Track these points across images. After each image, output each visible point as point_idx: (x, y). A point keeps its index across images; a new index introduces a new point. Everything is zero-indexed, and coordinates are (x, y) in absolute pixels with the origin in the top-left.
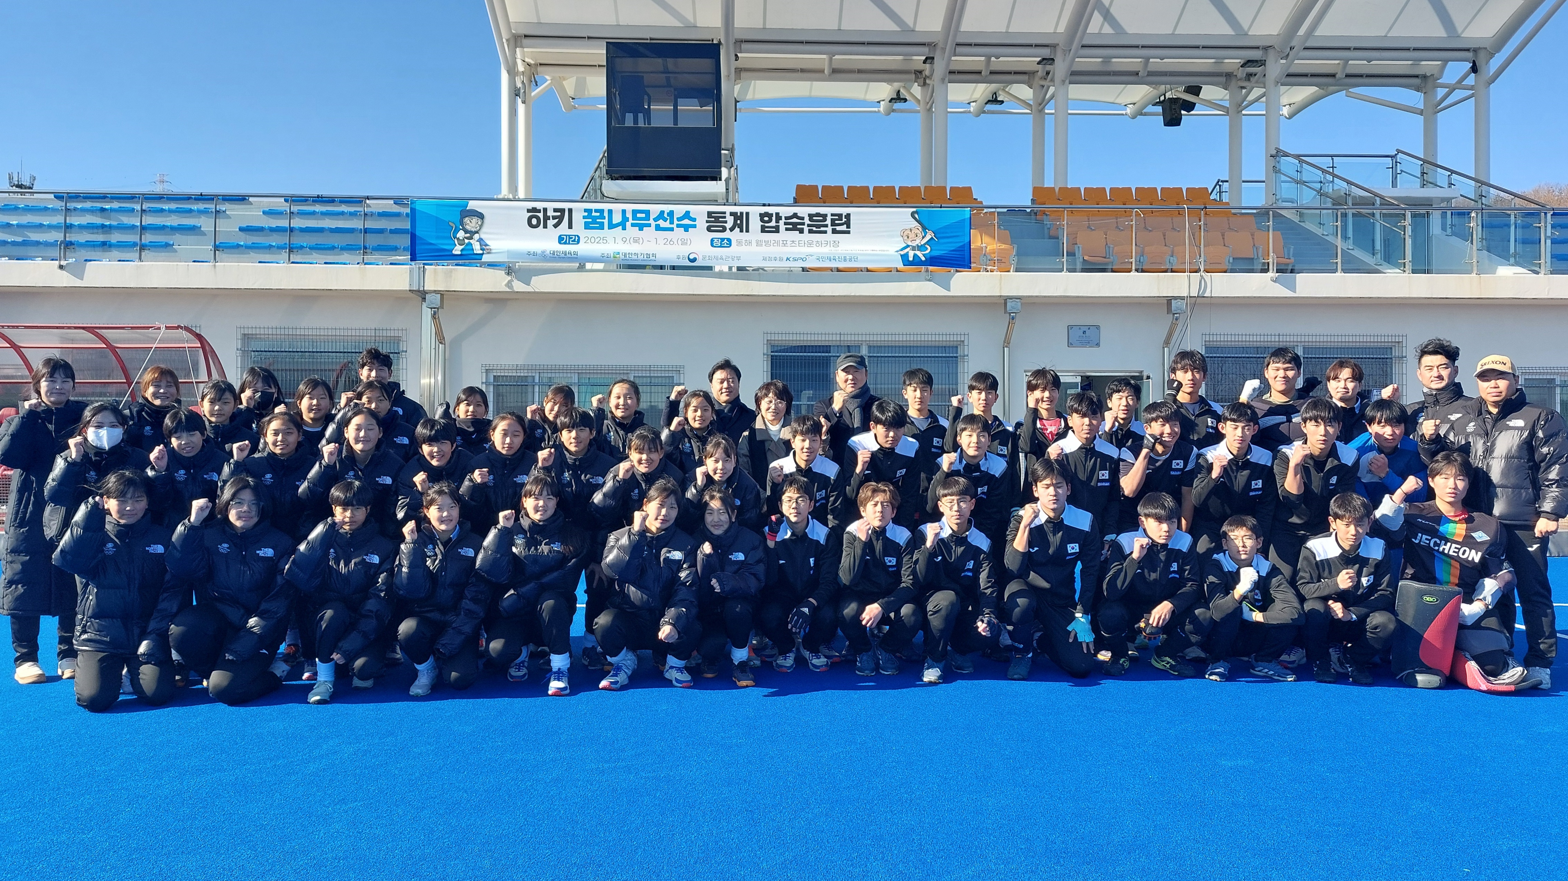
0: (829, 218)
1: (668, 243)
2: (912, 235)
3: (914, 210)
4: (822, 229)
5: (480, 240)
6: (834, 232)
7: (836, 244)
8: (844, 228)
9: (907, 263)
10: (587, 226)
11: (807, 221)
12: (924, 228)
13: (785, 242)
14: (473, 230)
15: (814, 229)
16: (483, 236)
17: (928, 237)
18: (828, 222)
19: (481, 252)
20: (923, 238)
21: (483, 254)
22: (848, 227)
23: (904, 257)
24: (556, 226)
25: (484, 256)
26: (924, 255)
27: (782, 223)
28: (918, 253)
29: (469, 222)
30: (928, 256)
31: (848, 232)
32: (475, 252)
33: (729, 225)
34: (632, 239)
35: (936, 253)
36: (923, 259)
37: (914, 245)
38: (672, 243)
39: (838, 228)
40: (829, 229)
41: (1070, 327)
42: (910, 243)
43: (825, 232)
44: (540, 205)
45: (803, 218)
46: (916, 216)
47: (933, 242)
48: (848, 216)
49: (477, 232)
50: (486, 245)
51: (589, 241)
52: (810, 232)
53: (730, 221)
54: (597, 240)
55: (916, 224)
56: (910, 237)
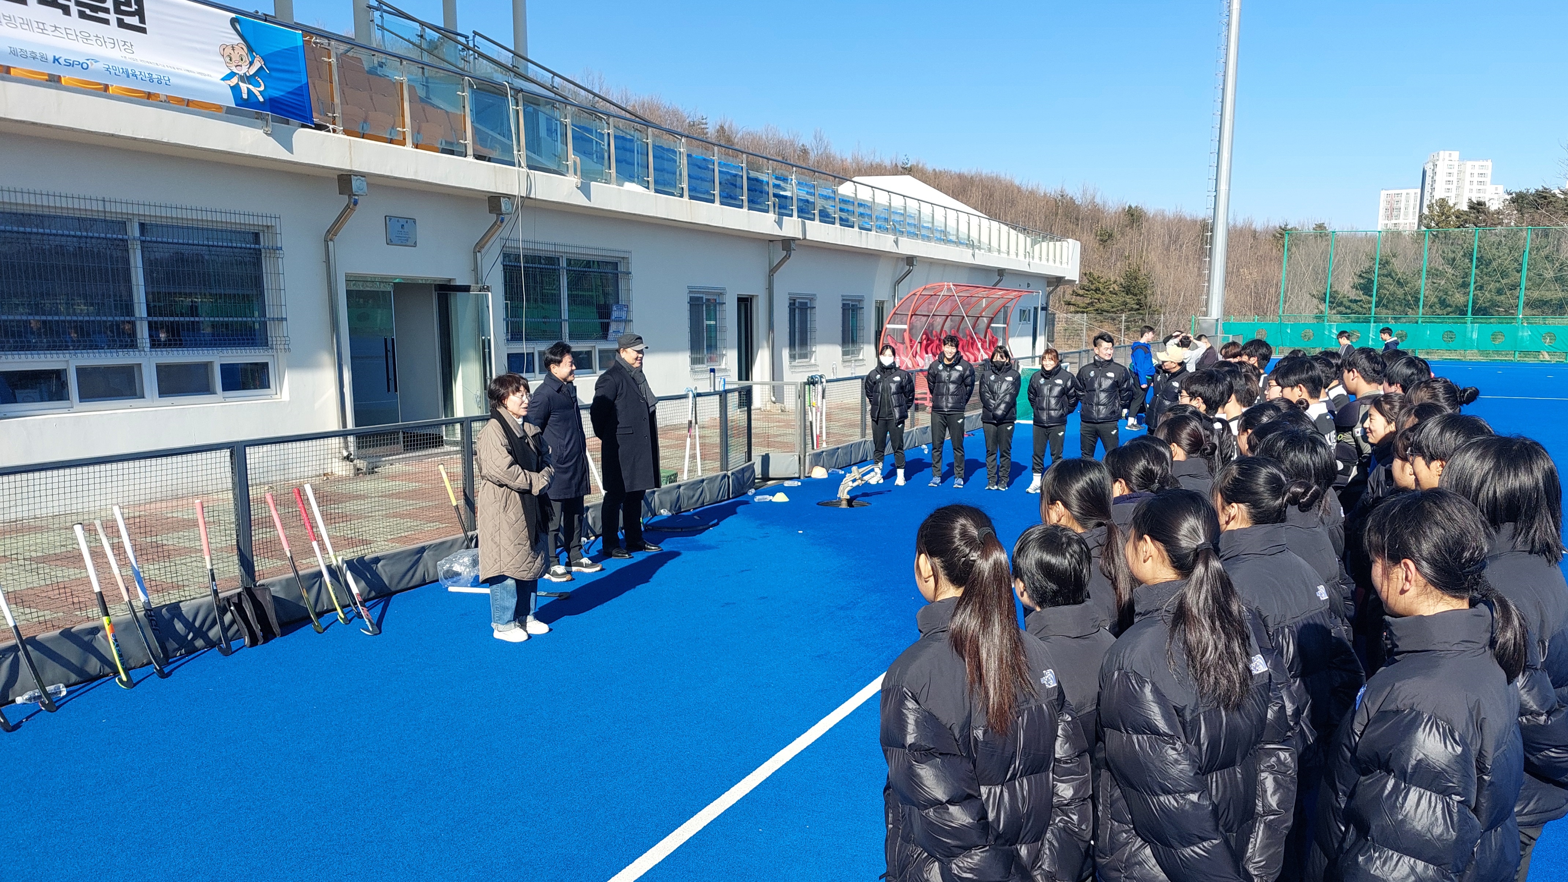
2: (235, 57)
3: (234, 15)
4: (101, 15)
6: (121, 24)
7: (129, 47)
8: (134, 21)
9: (240, 102)
12: (250, 49)
13: (41, 26)
15: (88, 12)
17: (257, 65)
18: (110, 4)
20: (251, 63)
22: (142, 20)
23: (235, 89)
26: (260, 92)
28: (255, 90)
30: (266, 96)
31: (143, 31)
35: (276, 94)
36: (261, 99)
37: (241, 73)
39: (128, 20)
40: (113, 17)
41: (387, 219)
42: (235, 71)
43: (106, 22)
46: (238, 27)
47: (262, 72)
52: (82, 15)
55: (238, 40)
56: (233, 60)
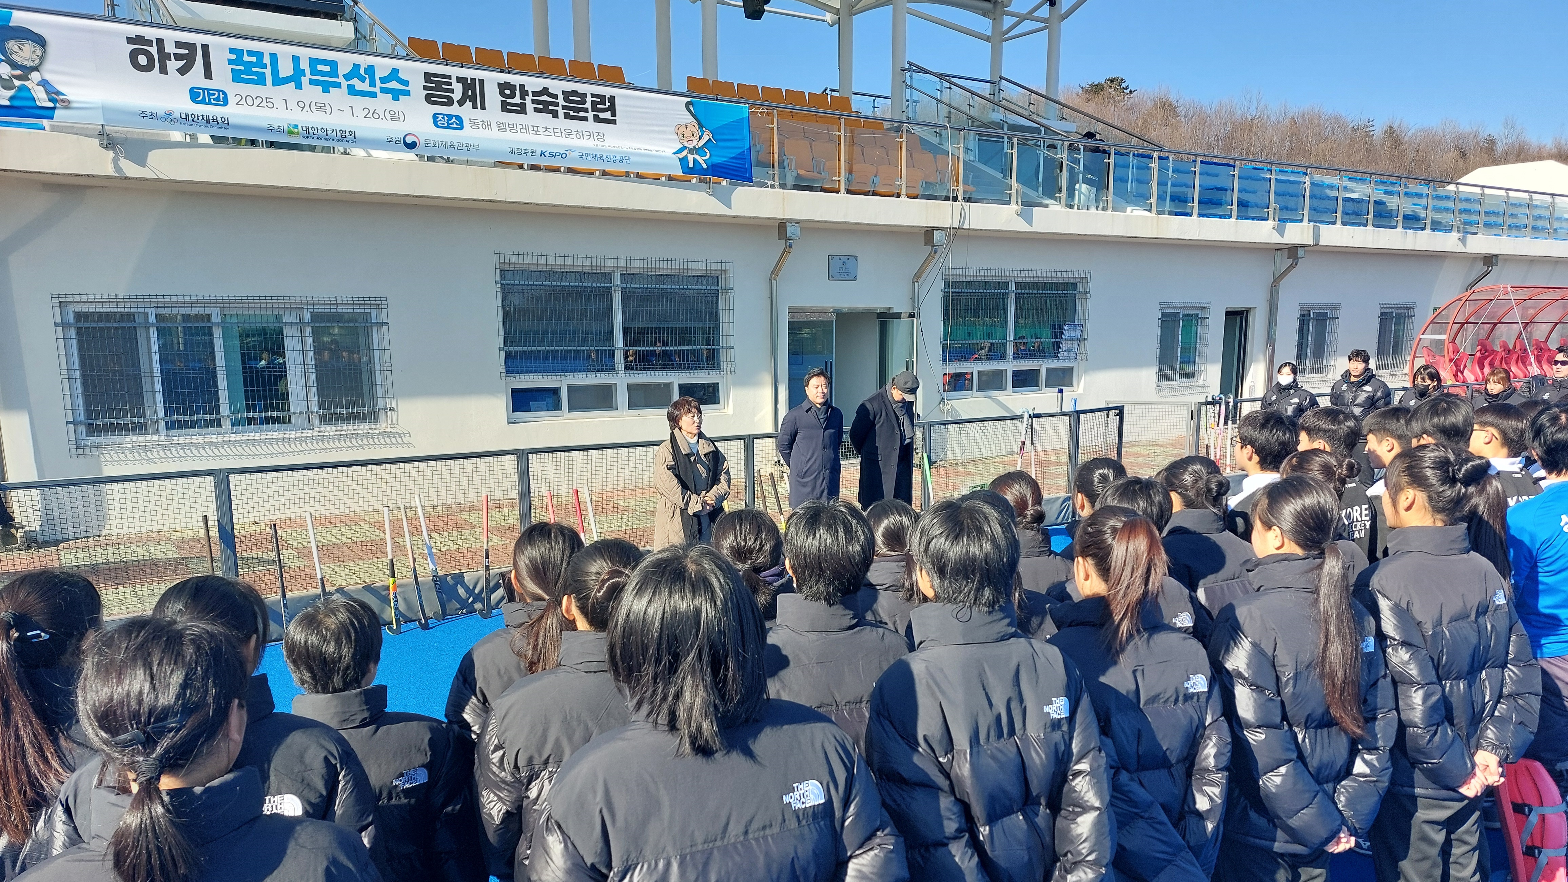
0: (589, 99)
1: (370, 115)
2: (688, 134)
3: (689, 99)
4: (581, 114)
5: (44, 83)
6: (597, 119)
7: (601, 136)
8: (607, 115)
9: (687, 170)
10: (236, 77)
11: (561, 100)
12: (701, 125)
13: (535, 129)
14: (29, 64)
15: (571, 113)
16: (49, 77)
17: (706, 138)
18: (588, 105)
19: (51, 105)
20: (700, 138)
21: (54, 108)
22: (613, 114)
23: (683, 161)
24: (183, 71)
25: (57, 112)
26: (704, 161)
27: (529, 99)
28: (700, 159)
29: (17, 48)
30: (710, 163)
31: (614, 122)
32: (38, 104)
33: (457, 95)
34: (313, 105)
35: (717, 160)
36: (705, 166)
37: (691, 147)
38: (376, 116)
39: (602, 115)
40: (590, 115)
41: (831, 257)
42: (686, 145)
43: (585, 119)
44: (150, 33)
45: (555, 96)
46: (691, 108)
47: (710, 144)
48: (612, 99)
49: (36, 69)
50: (58, 93)
51: (243, 102)
52: (567, 116)
53: (458, 88)
54: (257, 102)
55: (691, 119)
56: (686, 136)
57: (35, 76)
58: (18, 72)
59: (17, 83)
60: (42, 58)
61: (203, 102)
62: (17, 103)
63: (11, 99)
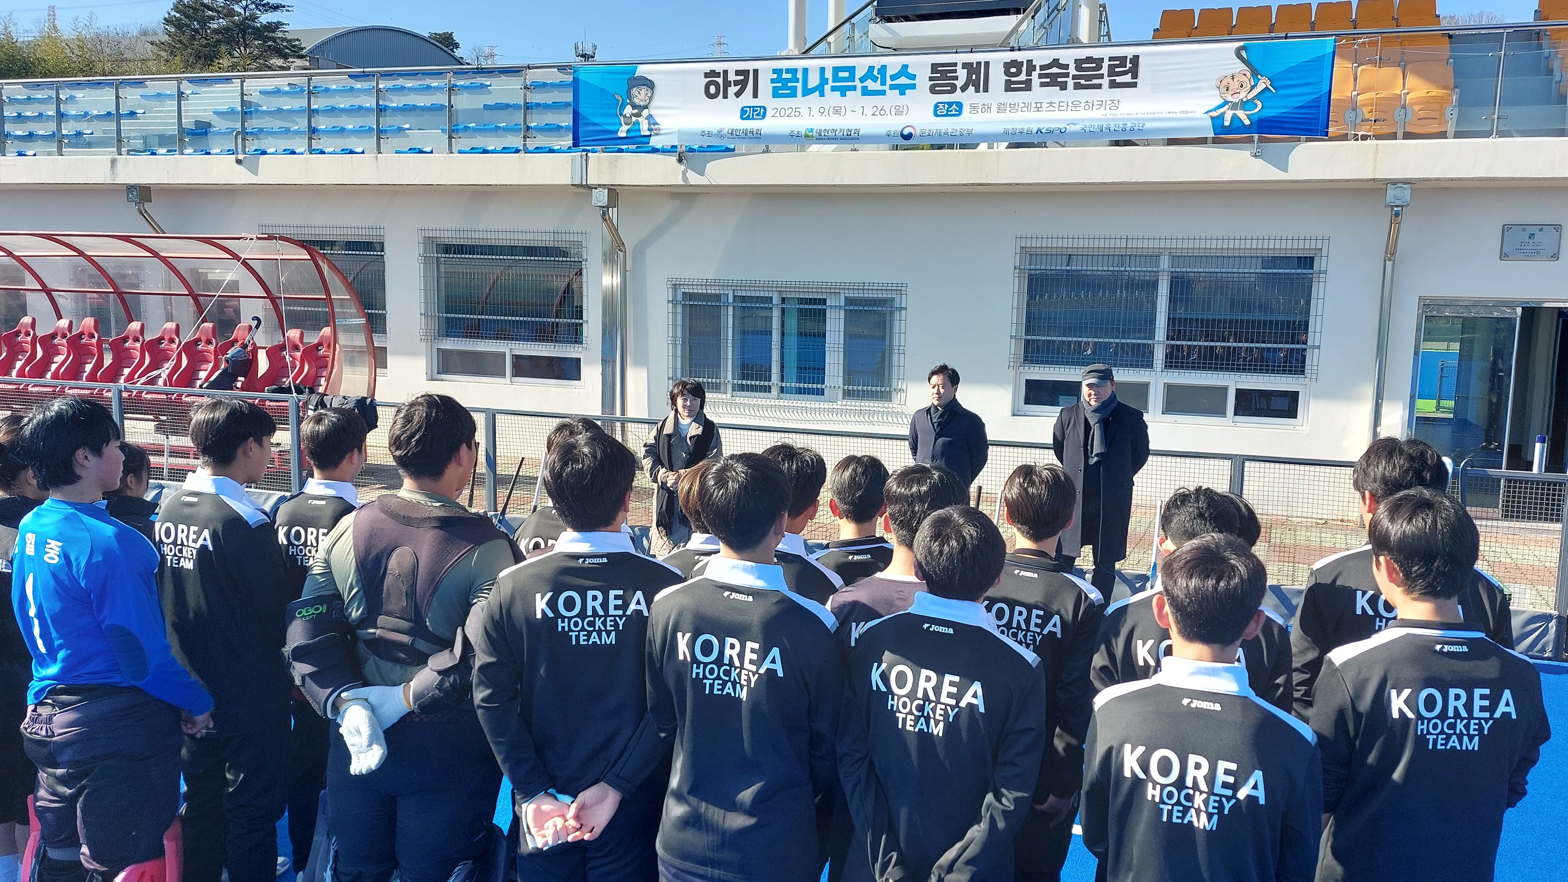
0: (1106, 64)
1: (877, 113)
2: (1234, 85)
3: (1241, 44)
4: (1095, 81)
5: (650, 117)
6: (1113, 85)
7: (1115, 104)
8: (1127, 78)
9: (1221, 130)
10: (776, 94)
12: (1255, 73)
13: (1038, 105)
14: (642, 104)
15: (1083, 82)
16: (653, 112)
17: (1261, 87)
18: (1105, 70)
19: (648, 133)
20: (1252, 88)
21: (650, 136)
22: (1135, 76)
23: (1218, 119)
24: (738, 94)
25: (652, 138)
26: (1248, 116)
27: (1035, 74)
28: (1241, 114)
29: (637, 93)
30: (1256, 118)
31: (1134, 85)
32: (642, 134)
33: (960, 83)
34: (831, 110)
35: (1270, 113)
36: (1247, 122)
37: (1236, 100)
38: (883, 112)
39: (1119, 79)
40: (1106, 81)
41: (1506, 228)
42: (1229, 98)
43: (1099, 86)
44: (719, 67)
46: (1244, 54)
47: (1267, 94)
48: (1136, 59)
49: (646, 107)
50: (656, 124)
51: (778, 114)
52: (1077, 86)
53: (962, 74)
54: (788, 113)
55: (1242, 66)
56: (1231, 88)
57: (645, 113)
58: (636, 111)
59: (634, 119)
60: (651, 98)
61: (748, 118)
62: (630, 135)
63: (628, 131)
